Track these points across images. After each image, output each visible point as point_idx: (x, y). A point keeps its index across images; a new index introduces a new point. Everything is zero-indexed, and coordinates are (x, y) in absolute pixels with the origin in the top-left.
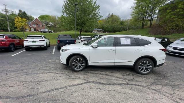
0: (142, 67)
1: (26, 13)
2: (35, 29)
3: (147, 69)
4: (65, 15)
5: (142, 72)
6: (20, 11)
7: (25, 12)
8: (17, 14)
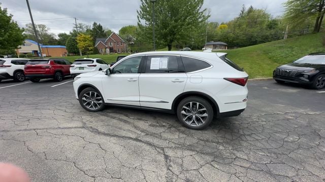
0: (189, 115)
1: (102, 27)
2: (112, 50)
3: (198, 120)
4: (144, 22)
5: (189, 123)
6: (95, 24)
7: (101, 25)
8: (91, 29)
